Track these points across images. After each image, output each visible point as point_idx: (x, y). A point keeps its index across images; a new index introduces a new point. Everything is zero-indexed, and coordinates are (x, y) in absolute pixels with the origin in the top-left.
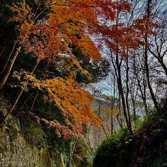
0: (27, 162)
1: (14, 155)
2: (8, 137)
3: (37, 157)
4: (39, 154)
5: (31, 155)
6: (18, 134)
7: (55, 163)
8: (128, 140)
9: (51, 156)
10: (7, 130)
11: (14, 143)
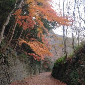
0: (21, 70)
1: (16, 67)
2: (13, 60)
3: (25, 67)
4: (26, 66)
5: (22, 67)
6: (17, 58)
7: (33, 69)
8: (65, 62)
9: (32, 66)
10: (12, 57)
11: (15, 62)
